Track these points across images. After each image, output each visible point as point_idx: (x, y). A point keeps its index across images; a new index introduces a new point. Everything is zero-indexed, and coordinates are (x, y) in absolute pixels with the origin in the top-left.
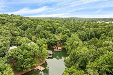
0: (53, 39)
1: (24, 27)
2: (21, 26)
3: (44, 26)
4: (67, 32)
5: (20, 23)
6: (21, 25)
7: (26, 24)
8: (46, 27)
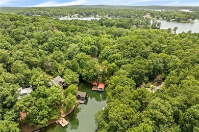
0: (91, 71)
1: (50, 45)
2: (44, 45)
3: (81, 44)
4: (117, 58)
5: (44, 37)
6: (45, 42)
7: (53, 41)
8: (84, 47)
